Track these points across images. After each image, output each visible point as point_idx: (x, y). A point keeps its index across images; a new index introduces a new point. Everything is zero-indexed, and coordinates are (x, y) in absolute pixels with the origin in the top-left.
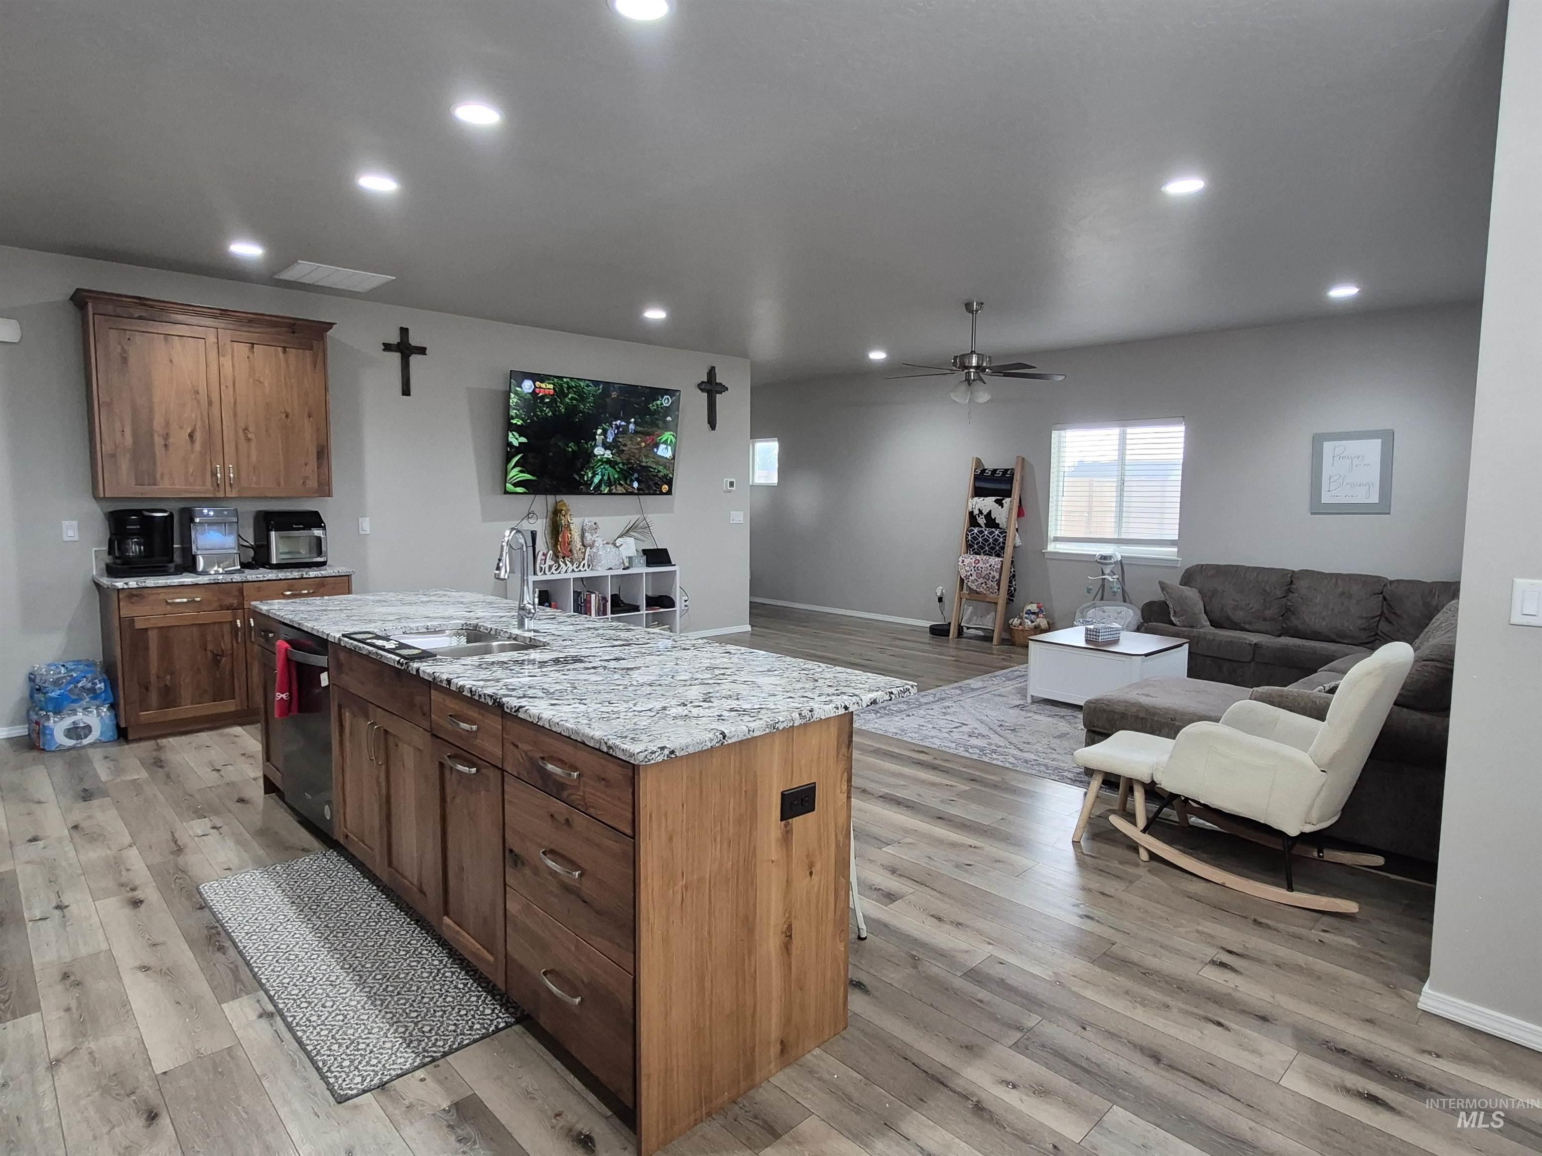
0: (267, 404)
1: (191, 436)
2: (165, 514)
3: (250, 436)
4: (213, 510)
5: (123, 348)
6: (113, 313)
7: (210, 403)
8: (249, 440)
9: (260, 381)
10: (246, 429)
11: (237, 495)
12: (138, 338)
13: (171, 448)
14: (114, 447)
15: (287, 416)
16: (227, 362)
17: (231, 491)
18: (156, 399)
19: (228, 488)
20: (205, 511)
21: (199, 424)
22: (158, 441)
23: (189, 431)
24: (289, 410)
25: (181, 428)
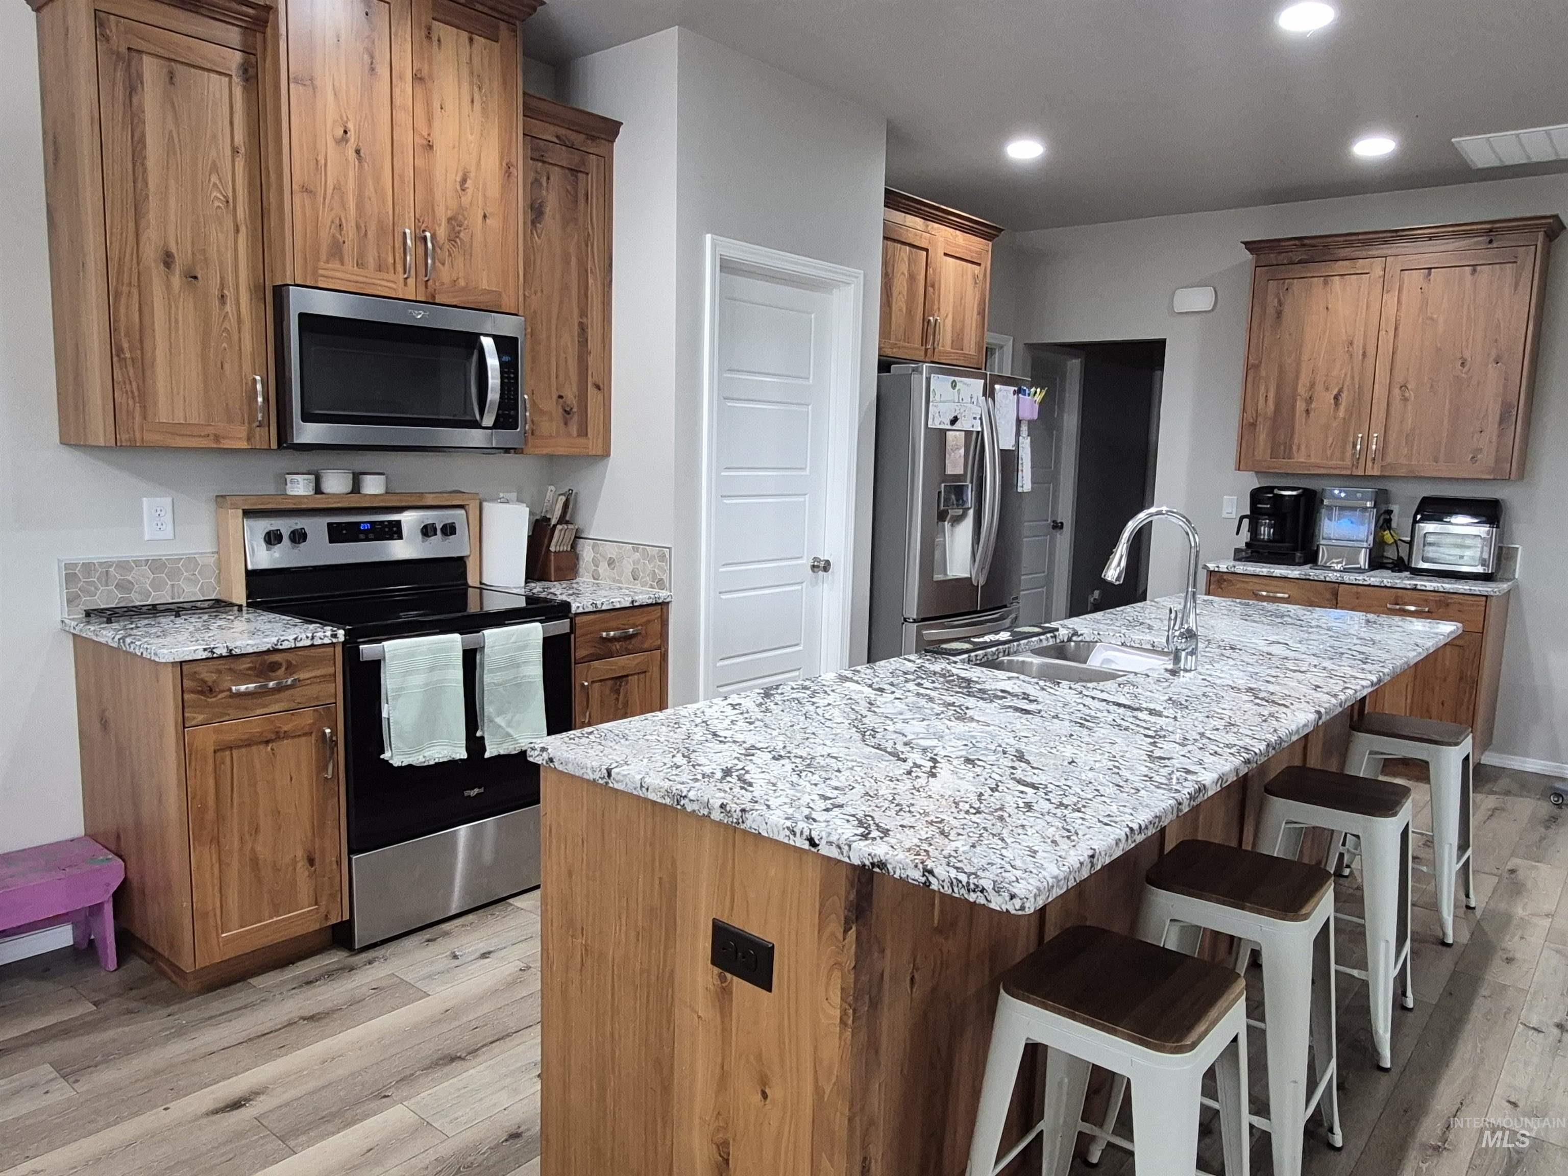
0: (1438, 350)
1: (1336, 398)
2: (1294, 493)
3: (1407, 395)
4: (1345, 492)
5: (1279, 301)
6: (1275, 263)
7: (1364, 355)
8: (1405, 400)
9: (1432, 319)
10: (1403, 387)
11: (1378, 474)
12: (1297, 285)
13: (1312, 414)
14: (1254, 415)
15: (1463, 364)
16: (1391, 300)
17: (1373, 468)
18: (1305, 357)
19: (1369, 464)
20: (1337, 492)
21: (1348, 382)
22: (1300, 406)
23: (1335, 392)
24: (1467, 355)
25: (1327, 389)
